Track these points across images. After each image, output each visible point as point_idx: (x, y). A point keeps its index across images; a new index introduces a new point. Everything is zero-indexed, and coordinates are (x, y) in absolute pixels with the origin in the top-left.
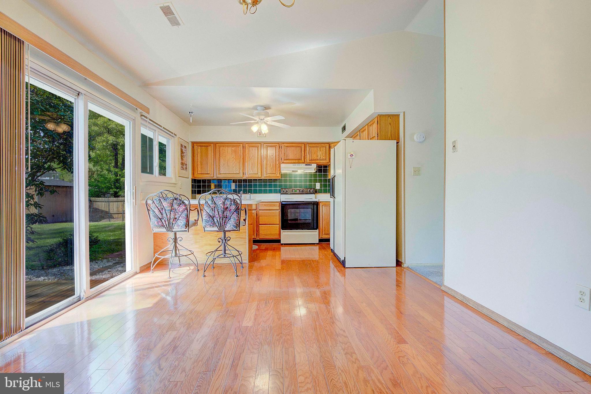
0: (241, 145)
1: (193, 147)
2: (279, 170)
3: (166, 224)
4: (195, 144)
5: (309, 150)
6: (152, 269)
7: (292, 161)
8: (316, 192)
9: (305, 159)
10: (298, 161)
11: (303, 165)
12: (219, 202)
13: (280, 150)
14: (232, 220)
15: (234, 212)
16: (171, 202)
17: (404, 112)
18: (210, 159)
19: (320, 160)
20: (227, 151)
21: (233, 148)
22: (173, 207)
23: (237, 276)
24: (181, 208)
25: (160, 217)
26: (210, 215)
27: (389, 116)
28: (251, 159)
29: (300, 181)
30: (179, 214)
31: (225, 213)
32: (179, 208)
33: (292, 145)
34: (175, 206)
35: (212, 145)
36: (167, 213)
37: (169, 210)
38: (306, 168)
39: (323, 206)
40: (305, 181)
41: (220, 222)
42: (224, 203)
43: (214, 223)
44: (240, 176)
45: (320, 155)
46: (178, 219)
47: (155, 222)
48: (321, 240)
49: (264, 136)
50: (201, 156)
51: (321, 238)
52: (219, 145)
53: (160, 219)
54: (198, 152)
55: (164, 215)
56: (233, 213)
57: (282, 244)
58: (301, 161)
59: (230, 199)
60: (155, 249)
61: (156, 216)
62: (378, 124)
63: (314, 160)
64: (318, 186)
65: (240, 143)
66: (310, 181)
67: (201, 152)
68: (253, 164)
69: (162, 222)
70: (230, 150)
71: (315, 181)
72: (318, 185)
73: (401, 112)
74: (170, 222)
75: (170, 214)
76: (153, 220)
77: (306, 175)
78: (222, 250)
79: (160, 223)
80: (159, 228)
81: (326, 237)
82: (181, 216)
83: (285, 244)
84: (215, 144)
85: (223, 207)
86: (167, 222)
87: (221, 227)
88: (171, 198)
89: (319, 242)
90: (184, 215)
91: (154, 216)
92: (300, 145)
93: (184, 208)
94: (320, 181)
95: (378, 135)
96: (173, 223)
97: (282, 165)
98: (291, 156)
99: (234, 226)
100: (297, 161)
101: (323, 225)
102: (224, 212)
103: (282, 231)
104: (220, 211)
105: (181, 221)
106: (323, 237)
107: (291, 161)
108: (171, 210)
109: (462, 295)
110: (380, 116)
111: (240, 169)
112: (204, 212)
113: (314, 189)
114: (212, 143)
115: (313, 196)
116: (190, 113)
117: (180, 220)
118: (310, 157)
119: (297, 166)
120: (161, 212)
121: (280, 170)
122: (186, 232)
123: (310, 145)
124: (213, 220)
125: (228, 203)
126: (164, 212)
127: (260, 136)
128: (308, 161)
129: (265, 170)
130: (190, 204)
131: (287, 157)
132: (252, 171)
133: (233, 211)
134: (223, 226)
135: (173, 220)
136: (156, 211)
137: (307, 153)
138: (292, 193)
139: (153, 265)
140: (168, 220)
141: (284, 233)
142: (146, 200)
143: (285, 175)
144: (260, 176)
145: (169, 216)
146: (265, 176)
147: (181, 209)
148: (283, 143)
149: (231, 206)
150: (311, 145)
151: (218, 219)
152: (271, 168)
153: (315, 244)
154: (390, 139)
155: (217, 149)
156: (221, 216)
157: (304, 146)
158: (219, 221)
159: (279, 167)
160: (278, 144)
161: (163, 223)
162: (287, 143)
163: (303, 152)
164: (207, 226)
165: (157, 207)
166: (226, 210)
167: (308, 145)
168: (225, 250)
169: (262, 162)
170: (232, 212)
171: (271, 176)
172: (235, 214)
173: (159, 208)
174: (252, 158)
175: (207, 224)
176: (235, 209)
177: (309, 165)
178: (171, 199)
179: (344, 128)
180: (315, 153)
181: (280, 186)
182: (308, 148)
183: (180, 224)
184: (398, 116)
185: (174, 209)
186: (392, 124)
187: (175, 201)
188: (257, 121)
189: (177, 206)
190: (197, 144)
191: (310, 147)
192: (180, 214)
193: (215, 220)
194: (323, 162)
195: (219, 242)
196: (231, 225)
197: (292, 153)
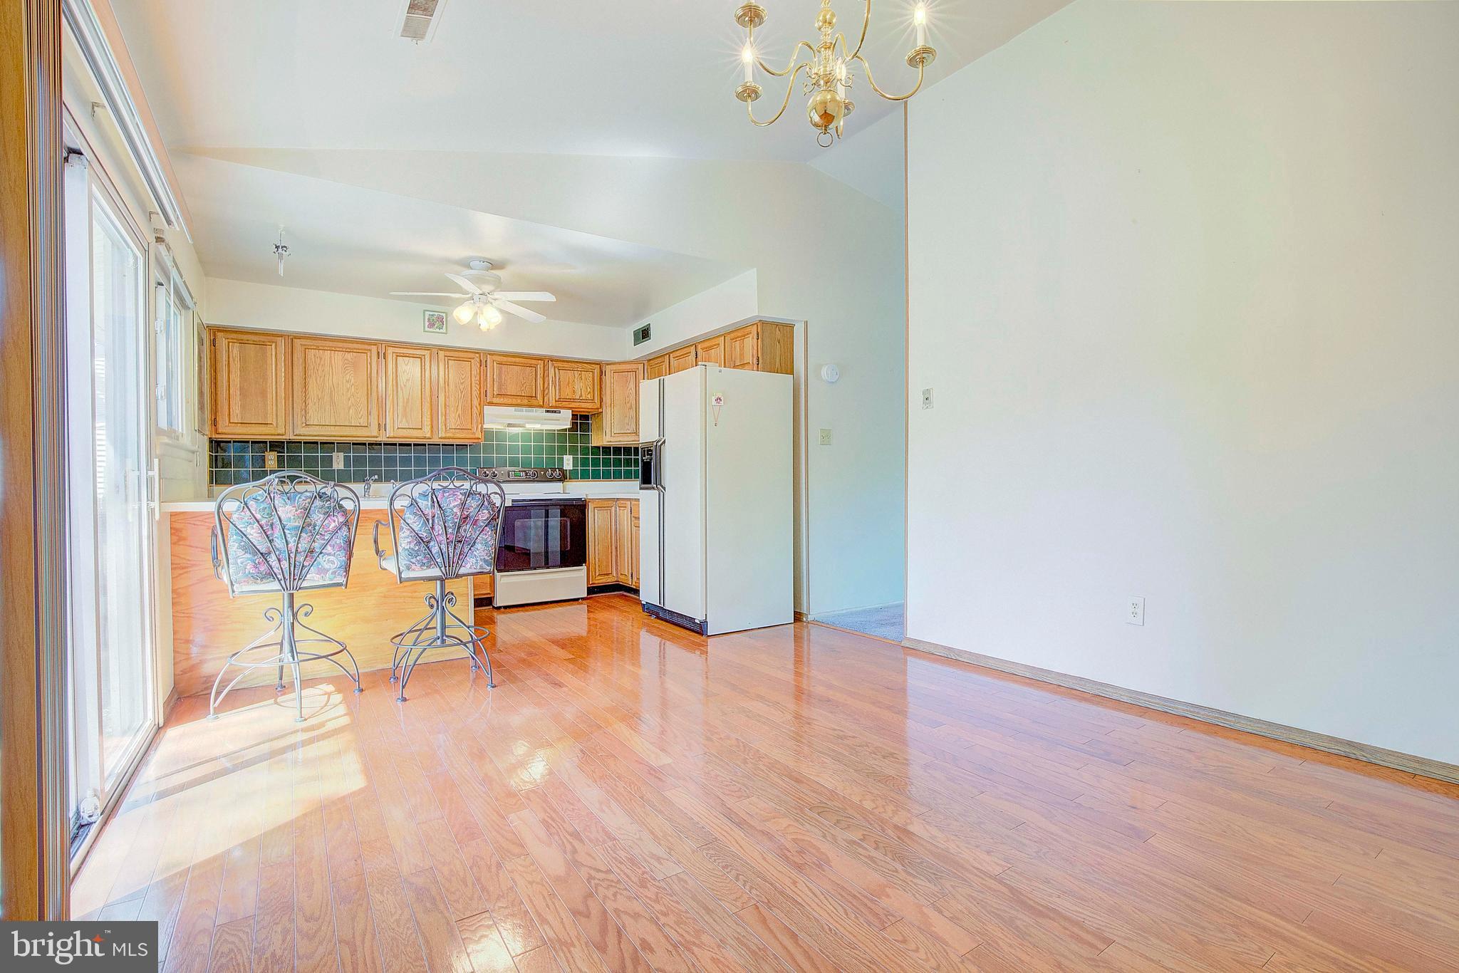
0: (374, 349)
1: (213, 343)
2: (479, 421)
3: (281, 568)
4: (219, 335)
5: (555, 376)
6: (215, 708)
7: (514, 401)
8: (563, 477)
9: (545, 398)
10: (529, 401)
11: (540, 413)
12: (452, 504)
13: (482, 370)
14: (478, 546)
15: (486, 526)
16: (307, 505)
17: (806, 323)
18: (274, 380)
19: (580, 400)
20: (331, 361)
21: (349, 356)
22: (308, 520)
23: (493, 687)
24: (334, 521)
25: (263, 551)
26: (420, 537)
27: (777, 325)
28: (402, 389)
29: (526, 450)
30: (324, 539)
31: (462, 530)
32: (326, 522)
33: (514, 359)
34: (317, 517)
35: (281, 342)
36: (288, 536)
37: (297, 528)
38: (545, 420)
39: (596, 511)
40: (539, 450)
41: (448, 553)
42: (463, 504)
43: (432, 558)
44: (371, 433)
45: (581, 388)
46: (321, 553)
47: (246, 565)
48: (591, 590)
49: (441, 331)
50: (243, 370)
51: (592, 584)
52: (304, 342)
53: (263, 556)
54: (231, 359)
55: (279, 543)
56: (482, 531)
57: (499, 608)
58: (534, 402)
59: (480, 494)
60: (178, 652)
61: (251, 548)
62: (758, 339)
63: (566, 400)
64: (568, 463)
65: (370, 344)
66: (551, 450)
67: (243, 359)
68: (407, 402)
69: (269, 565)
70: (338, 357)
71: (563, 451)
72: (568, 460)
73: (798, 321)
74: (297, 563)
75: (299, 539)
76: (239, 561)
77: (539, 435)
78: (435, 628)
79: (263, 568)
80: (259, 581)
81: (604, 581)
82: (332, 542)
83: (506, 607)
84: (292, 339)
85: (459, 514)
86: (285, 564)
87: (449, 566)
88: (308, 494)
89: (588, 594)
90: (339, 540)
91: (245, 549)
92: (534, 362)
93: (341, 519)
94: (573, 451)
95: (758, 360)
96: (303, 566)
97: (488, 410)
98: (512, 389)
99: (485, 561)
100: (525, 402)
101: (597, 555)
102: (459, 528)
103: (498, 575)
104: (449, 524)
105: (332, 558)
106: (596, 582)
107: (510, 401)
108: (303, 527)
109: (945, 648)
110: (764, 324)
111: (369, 413)
112: (404, 530)
113: (561, 470)
114: (281, 336)
115: (557, 487)
116: (277, 247)
117: (329, 554)
118: (557, 393)
119: (525, 412)
120: (267, 536)
121: (482, 423)
122: (339, 587)
123: (556, 364)
124: (429, 550)
125: (473, 503)
126: (278, 533)
127: (431, 330)
128: (553, 403)
129: (441, 419)
130: (359, 510)
131: (500, 388)
132: (404, 420)
133: (482, 524)
134: (455, 565)
135: (306, 557)
136: (254, 533)
137: (549, 384)
138: (509, 479)
139: (218, 694)
140: (289, 555)
141: (505, 580)
142: (219, 500)
143: (488, 434)
144: (428, 435)
145: (292, 545)
146: (444, 435)
147: (333, 525)
148: (492, 353)
149: (479, 511)
150: (560, 364)
151: (444, 547)
152: (459, 416)
153: (577, 600)
154: (779, 370)
155: (298, 355)
156: (452, 538)
157: (542, 364)
158: (445, 550)
159: (481, 414)
160: (477, 355)
161: (271, 567)
162: (500, 355)
163: (540, 381)
164: (413, 567)
165: (258, 522)
166: (464, 522)
167: (553, 364)
168: (444, 627)
169: (434, 397)
170: (481, 527)
171: (458, 436)
172: (488, 532)
173: (263, 522)
174: (405, 386)
175: (412, 560)
176: (487, 519)
177: (555, 412)
178: (307, 498)
179: (644, 334)
180: (568, 383)
181: (475, 461)
182: (552, 371)
183: (327, 566)
184: (792, 327)
185: (311, 525)
186: (782, 341)
187: (318, 503)
188: (470, 295)
189: (322, 516)
190: (229, 335)
191: (557, 370)
192: (326, 538)
193: (435, 550)
194: (586, 407)
195: (432, 606)
196: (477, 560)
197: (514, 380)
